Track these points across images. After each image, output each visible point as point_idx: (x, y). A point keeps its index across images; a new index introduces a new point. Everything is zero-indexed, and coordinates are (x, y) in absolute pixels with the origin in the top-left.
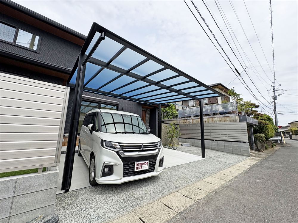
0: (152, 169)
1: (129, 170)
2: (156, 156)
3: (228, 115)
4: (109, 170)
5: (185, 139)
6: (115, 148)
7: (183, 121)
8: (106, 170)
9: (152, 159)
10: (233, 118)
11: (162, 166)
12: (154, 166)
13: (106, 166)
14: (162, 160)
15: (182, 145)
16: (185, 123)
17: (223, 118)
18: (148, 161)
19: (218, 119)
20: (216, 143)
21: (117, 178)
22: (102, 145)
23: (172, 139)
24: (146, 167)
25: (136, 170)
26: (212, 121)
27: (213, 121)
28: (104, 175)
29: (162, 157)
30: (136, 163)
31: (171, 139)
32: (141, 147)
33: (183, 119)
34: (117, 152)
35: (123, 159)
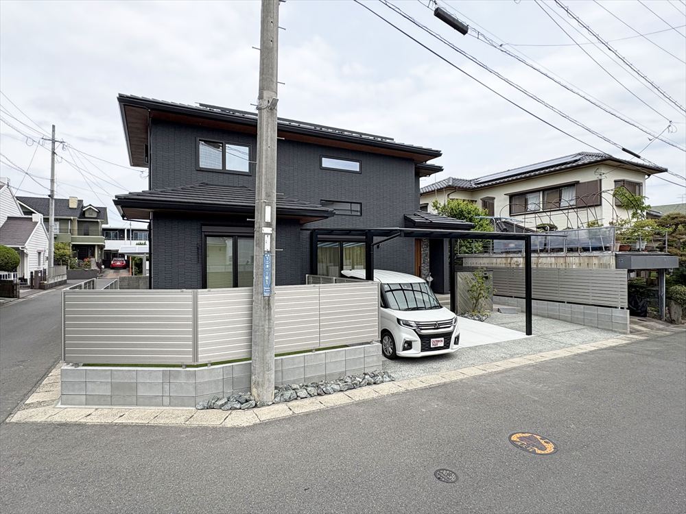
0: (447, 346)
1: (426, 346)
2: (450, 334)
3: (596, 253)
4: (409, 345)
5: (507, 298)
6: (412, 326)
7: (503, 259)
8: (406, 345)
9: (447, 336)
10: (604, 261)
11: (457, 344)
12: (449, 343)
13: (406, 342)
14: (457, 338)
15: (499, 310)
16: (509, 266)
17: (586, 259)
18: (443, 339)
19: (577, 260)
20: (568, 307)
21: (416, 352)
22: (399, 323)
23: (477, 300)
24: (441, 344)
25: (432, 346)
26: (564, 265)
27: (565, 263)
28: (404, 349)
29: (457, 334)
30: (432, 340)
31: (475, 302)
32: (437, 325)
33: (504, 255)
34: (414, 330)
35: (421, 336)
